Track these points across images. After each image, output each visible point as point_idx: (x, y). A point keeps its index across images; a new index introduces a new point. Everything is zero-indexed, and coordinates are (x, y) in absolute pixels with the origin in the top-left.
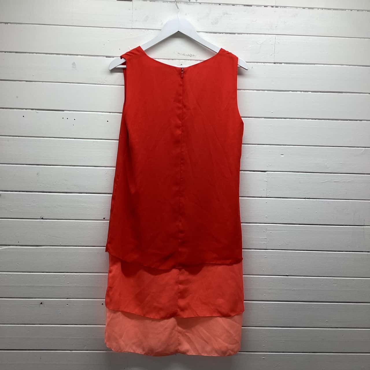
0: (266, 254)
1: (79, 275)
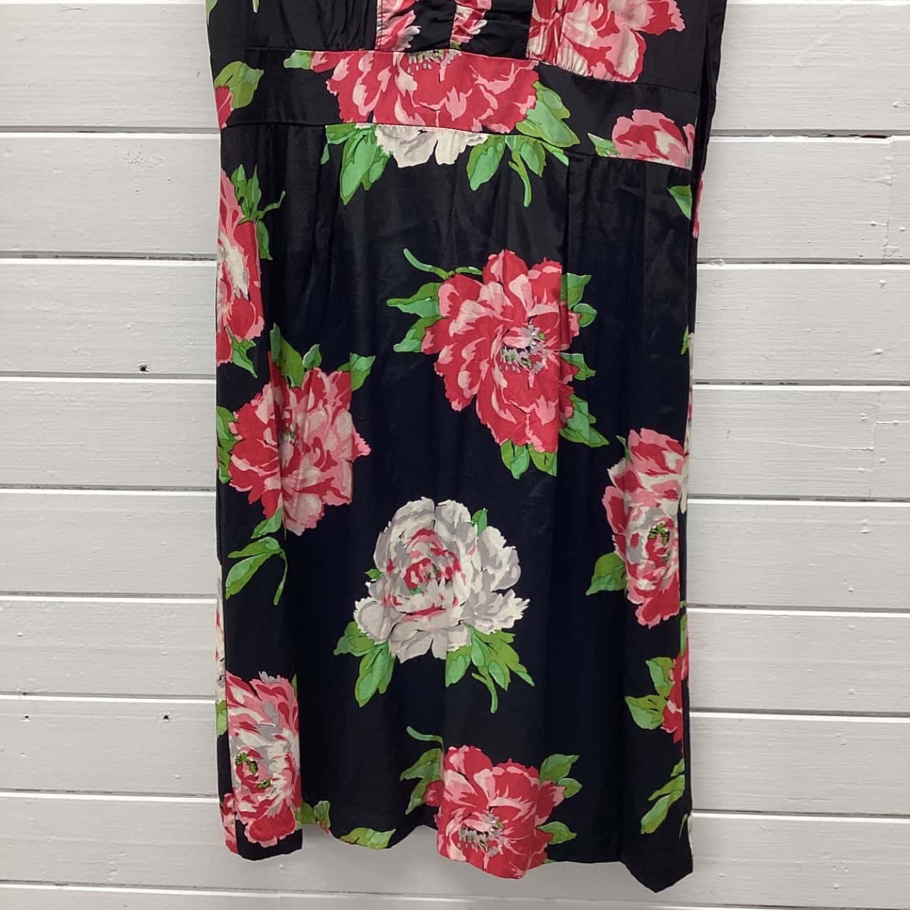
0: (865, 521)
1: (62, 606)
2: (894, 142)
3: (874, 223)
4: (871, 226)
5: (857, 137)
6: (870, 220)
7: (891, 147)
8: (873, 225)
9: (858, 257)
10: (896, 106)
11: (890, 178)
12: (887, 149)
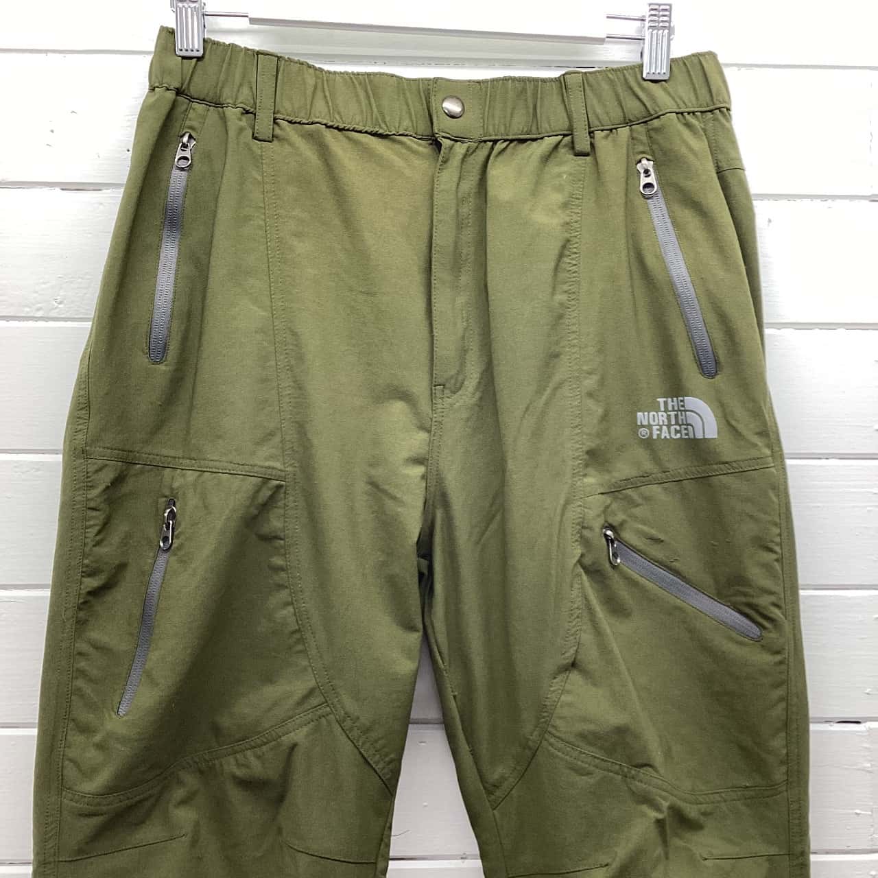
2: (870, 729)
3: (858, 811)
4: (856, 816)
5: (832, 724)
6: (855, 809)
7: (867, 734)
8: (857, 814)
9: (846, 848)
10: (868, 694)
11: (869, 765)
12: (863, 736)
